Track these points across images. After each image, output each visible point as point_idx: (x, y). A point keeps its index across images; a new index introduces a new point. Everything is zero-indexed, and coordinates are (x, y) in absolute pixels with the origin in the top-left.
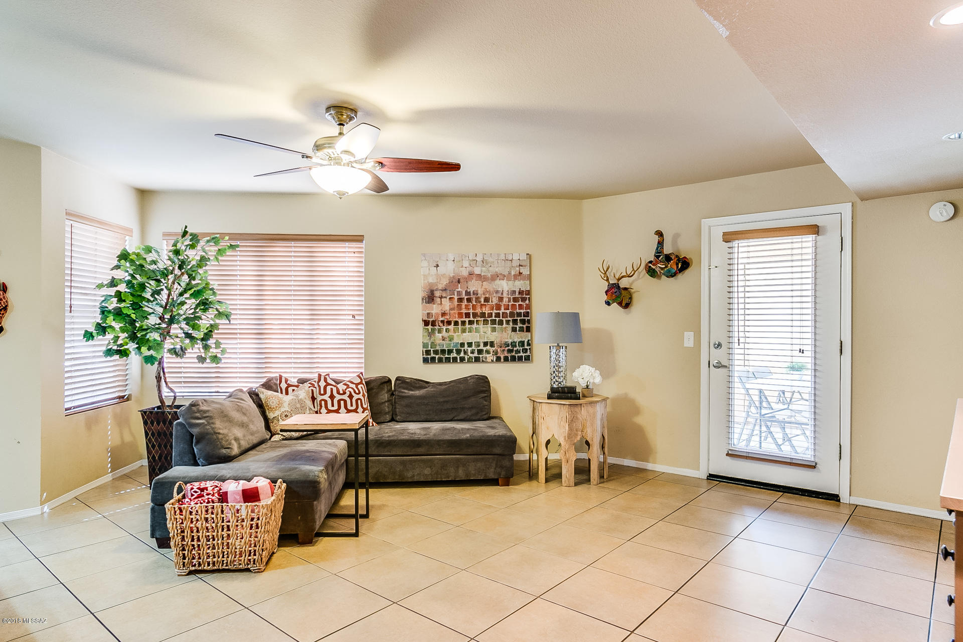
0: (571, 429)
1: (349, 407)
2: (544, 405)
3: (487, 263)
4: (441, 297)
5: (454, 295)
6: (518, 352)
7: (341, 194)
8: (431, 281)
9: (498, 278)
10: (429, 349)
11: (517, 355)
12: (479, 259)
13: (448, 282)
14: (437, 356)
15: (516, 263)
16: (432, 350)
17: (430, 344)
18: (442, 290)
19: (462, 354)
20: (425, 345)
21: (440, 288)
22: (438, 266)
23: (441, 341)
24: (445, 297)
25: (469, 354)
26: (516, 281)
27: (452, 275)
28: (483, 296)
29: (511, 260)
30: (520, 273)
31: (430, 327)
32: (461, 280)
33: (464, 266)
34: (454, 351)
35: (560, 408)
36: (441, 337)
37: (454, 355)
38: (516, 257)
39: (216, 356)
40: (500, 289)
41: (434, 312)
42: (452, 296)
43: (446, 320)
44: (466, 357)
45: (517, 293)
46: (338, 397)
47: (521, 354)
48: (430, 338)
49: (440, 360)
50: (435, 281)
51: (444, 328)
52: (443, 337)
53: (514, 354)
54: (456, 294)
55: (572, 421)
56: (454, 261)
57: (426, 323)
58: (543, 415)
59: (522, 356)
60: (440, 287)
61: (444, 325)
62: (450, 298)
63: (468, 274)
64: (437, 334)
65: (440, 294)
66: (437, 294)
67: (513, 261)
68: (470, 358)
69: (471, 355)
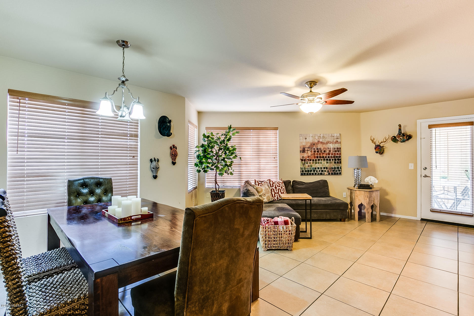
0: (369, 200)
1: (282, 192)
2: (357, 191)
3: (324, 138)
4: (308, 150)
6: (336, 171)
7: (311, 113)
8: (304, 144)
9: (329, 143)
10: (303, 170)
11: (336, 172)
12: (322, 136)
13: (310, 145)
14: (306, 173)
15: (336, 137)
16: (304, 170)
17: (303, 168)
18: (308, 148)
19: (315, 172)
20: (301, 168)
21: (307, 147)
22: (306, 139)
23: (308, 167)
24: (309, 150)
26: (336, 144)
27: (311, 142)
28: (323, 150)
30: (337, 141)
31: (303, 162)
32: (315, 144)
33: (316, 138)
34: (313, 171)
35: (365, 192)
38: (335, 135)
39: (231, 173)
40: (330, 147)
41: (305, 156)
42: (311, 150)
43: (309, 159)
44: (317, 173)
45: (336, 149)
46: (278, 188)
47: (338, 172)
48: (303, 166)
49: (307, 174)
50: (305, 144)
51: (309, 162)
52: (308, 165)
53: (335, 172)
54: (313, 149)
55: (370, 197)
56: (312, 137)
57: (302, 160)
58: (357, 195)
59: (338, 173)
63: (317, 142)
64: (306, 164)
66: (306, 149)
67: (334, 137)
68: (319, 173)
69: (319, 172)
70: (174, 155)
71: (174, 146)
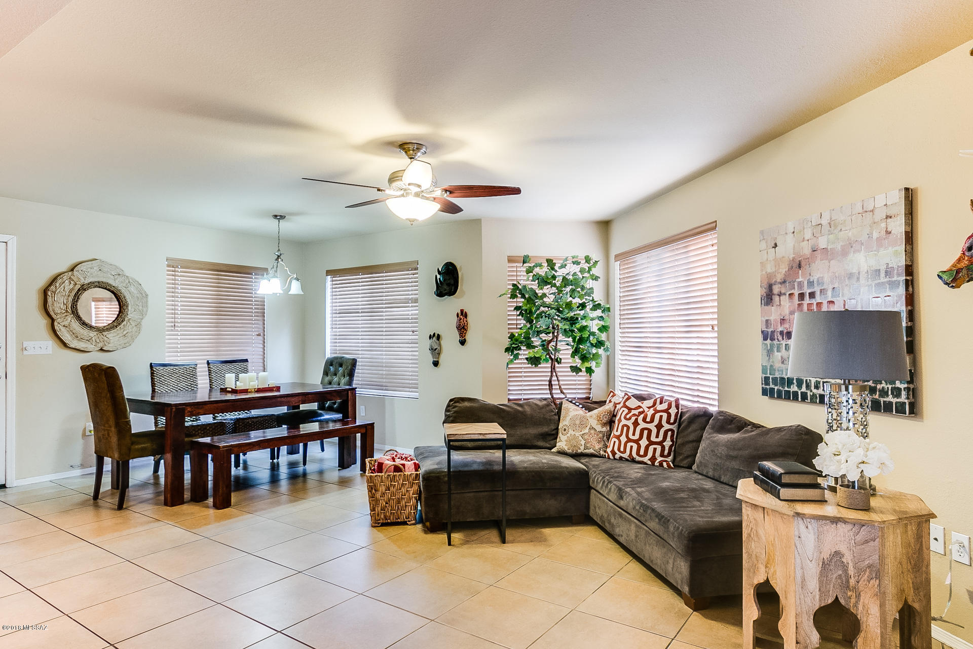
3: (836, 226)
4: (780, 295)
5: (794, 288)
6: (884, 393)
8: (769, 270)
9: (852, 249)
10: (768, 375)
11: (882, 400)
12: (825, 221)
13: (787, 269)
14: (776, 388)
15: (880, 214)
16: (771, 376)
17: (769, 367)
18: (781, 283)
19: (804, 389)
20: (764, 370)
21: (779, 280)
22: (776, 246)
23: (780, 365)
24: (785, 294)
25: (813, 388)
26: (882, 249)
27: (791, 256)
28: (831, 287)
29: (872, 211)
30: (888, 233)
31: (768, 342)
32: (803, 264)
33: (806, 238)
34: (795, 381)
36: (780, 358)
37: (794, 388)
38: (880, 201)
40: (855, 271)
41: (772, 318)
42: (791, 292)
43: (785, 331)
44: (809, 394)
45: (883, 274)
47: (890, 398)
48: (769, 359)
49: (779, 397)
50: (774, 270)
51: (784, 343)
52: (782, 358)
53: (877, 397)
54: (796, 287)
56: (794, 232)
57: (766, 336)
59: (891, 403)
60: (779, 278)
61: (783, 339)
62: (790, 294)
63: (810, 250)
64: (776, 353)
65: (779, 290)
66: (776, 290)
67: (876, 212)
68: (814, 396)
69: (815, 391)
70: (462, 329)
71: (462, 311)
